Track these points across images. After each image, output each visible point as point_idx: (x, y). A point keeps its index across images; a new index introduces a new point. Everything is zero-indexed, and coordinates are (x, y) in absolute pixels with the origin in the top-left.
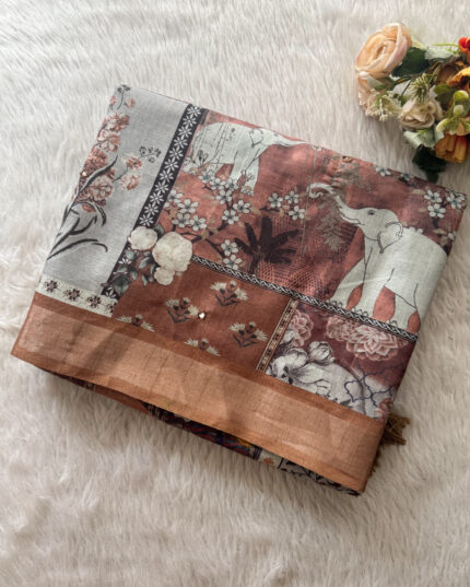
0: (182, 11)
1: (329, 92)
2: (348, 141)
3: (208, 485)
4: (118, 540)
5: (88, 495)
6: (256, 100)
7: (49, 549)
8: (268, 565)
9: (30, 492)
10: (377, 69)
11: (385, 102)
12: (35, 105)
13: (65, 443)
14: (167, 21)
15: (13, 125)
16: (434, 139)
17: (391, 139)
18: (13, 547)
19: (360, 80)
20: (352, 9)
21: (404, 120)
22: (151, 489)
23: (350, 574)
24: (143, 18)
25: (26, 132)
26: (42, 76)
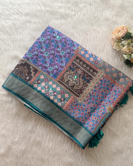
0: (66, 12)
1: (104, 40)
3: (57, 146)
4: (30, 159)
5: (23, 145)
6: (84, 40)
7: (10, 160)
9: (6, 143)
10: (118, 36)
11: (119, 46)
12: (21, 33)
13: (18, 130)
14: (61, 14)
15: (14, 38)
16: (131, 57)
17: (119, 56)
19: (113, 39)
20: (113, 18)
21: (123, 51)
22: (41, 145)
24: (55, 13)
25: (17, 40)
26: (24, 25)
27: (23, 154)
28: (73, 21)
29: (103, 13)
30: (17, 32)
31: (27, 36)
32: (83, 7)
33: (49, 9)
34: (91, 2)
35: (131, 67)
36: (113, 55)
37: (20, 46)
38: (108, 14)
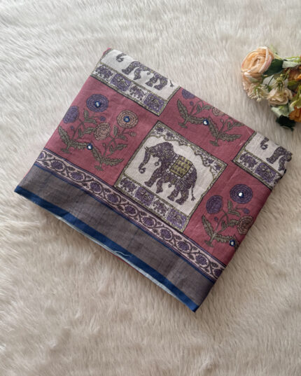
0: (138, 37)
1: (225, 82)
2: (238, 111)
3: (164, 316)
5: (93, 325)
7: (71, 358)
8: (201, 361)
9: (58, 325)
10: (255, 71)
11: (259, 90)
12: (52, 93)
13: (78, 295)
14: (128, 43)
15: (39, 106)
16: (288, 110)
17: (263, 109)
18: (49, 358)
19: (244, 77)
20: (237, 33)
21: (271, 100)
22: (131, 319)
23: (250, 363)
24: (114, 41)
26: (55, 77)
27: (97, 344)
28: (156, 54)
29: (214, 26)
30: (43, 93)
31: (66, 98)
32: (171, 19)
33: (101, 35)
34: (187, 6)
35: (292, 130)
36: (250, 111)
37: (55, 121)
38: (225, 25)
